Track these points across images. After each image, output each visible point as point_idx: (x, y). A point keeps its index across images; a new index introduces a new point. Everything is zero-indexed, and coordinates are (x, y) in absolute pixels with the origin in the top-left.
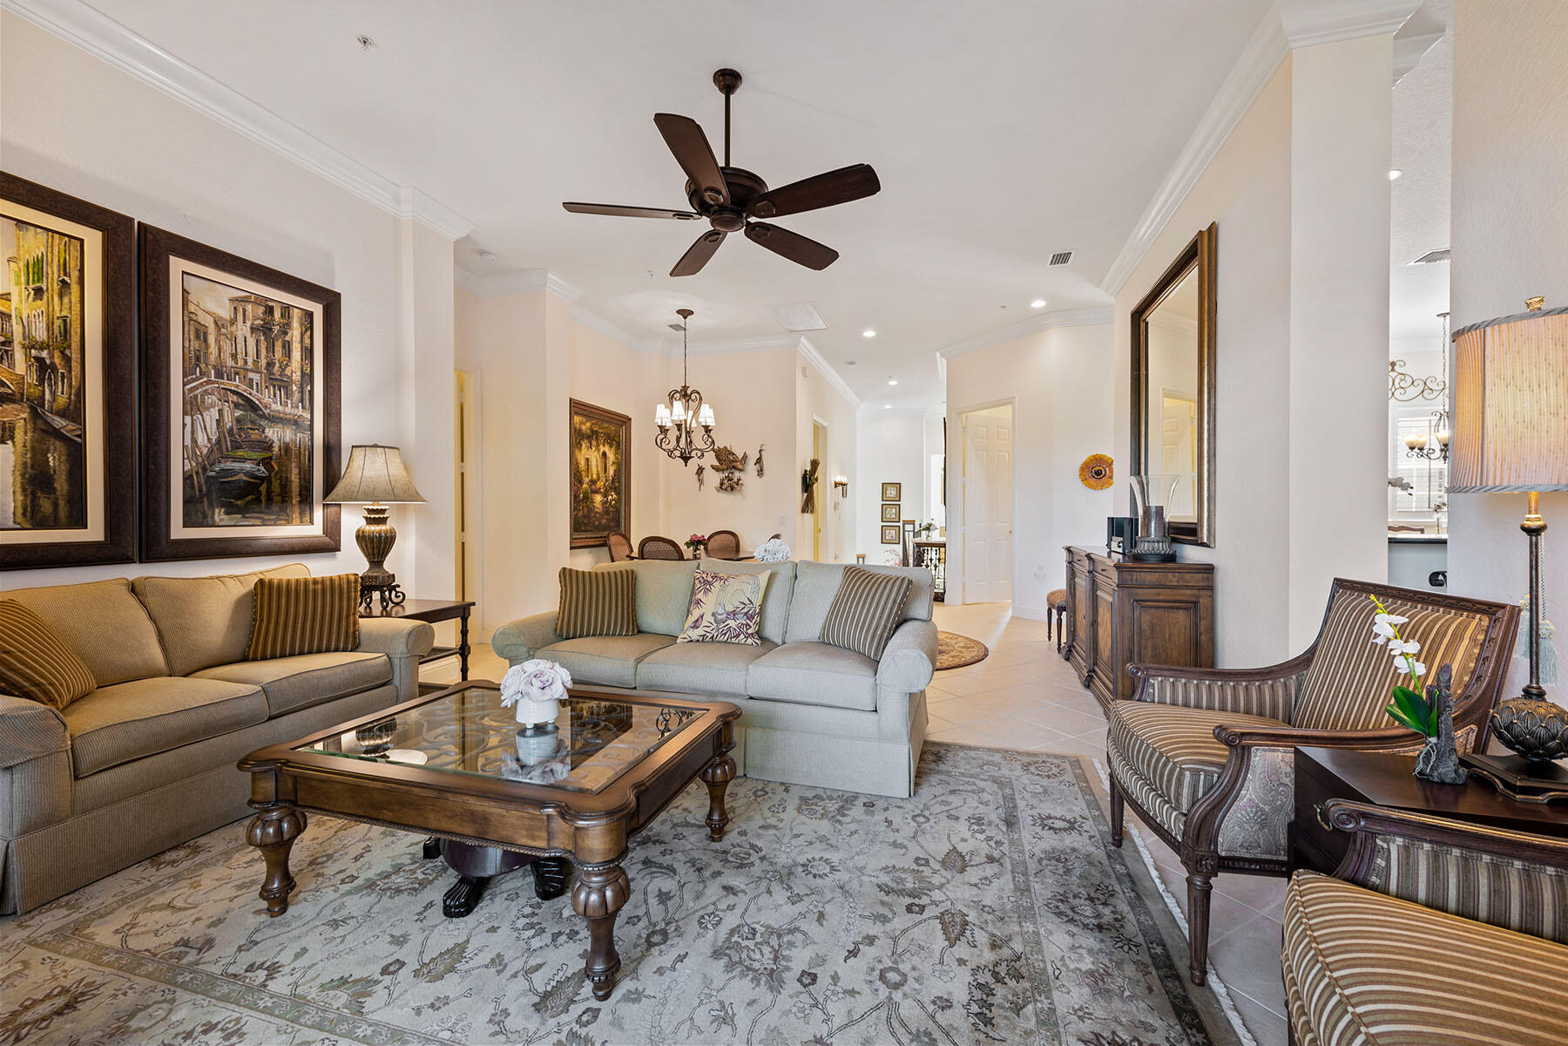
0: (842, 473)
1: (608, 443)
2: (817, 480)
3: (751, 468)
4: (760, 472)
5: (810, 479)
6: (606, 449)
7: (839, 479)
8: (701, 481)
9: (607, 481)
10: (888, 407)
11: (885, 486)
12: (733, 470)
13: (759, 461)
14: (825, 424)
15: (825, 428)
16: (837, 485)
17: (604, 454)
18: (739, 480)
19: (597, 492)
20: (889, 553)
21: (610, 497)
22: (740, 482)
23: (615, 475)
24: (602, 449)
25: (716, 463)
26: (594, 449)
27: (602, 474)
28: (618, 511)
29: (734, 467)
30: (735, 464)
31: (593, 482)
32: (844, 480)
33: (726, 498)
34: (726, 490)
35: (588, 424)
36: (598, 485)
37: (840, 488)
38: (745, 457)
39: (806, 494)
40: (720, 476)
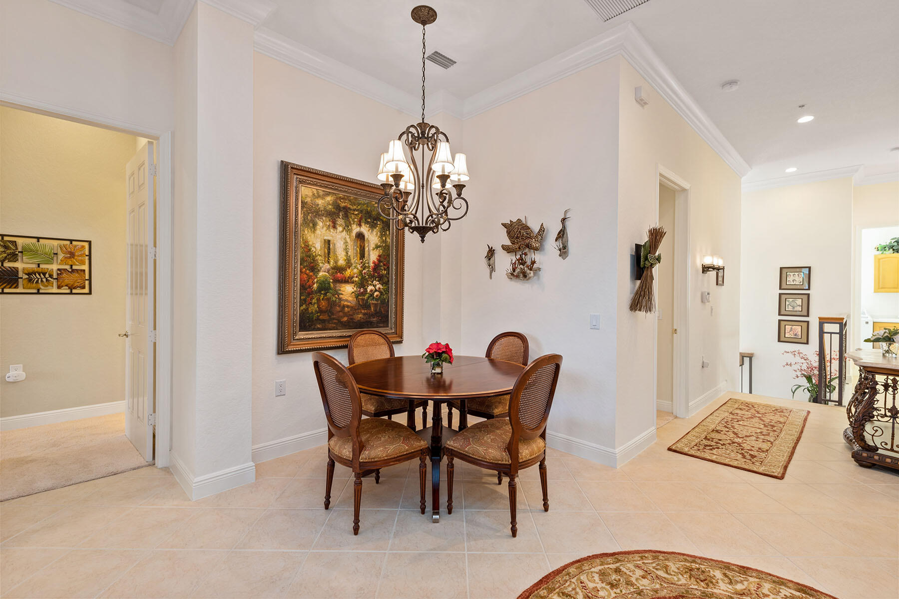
0: (713, 254)
1: (367, 223)
2: (658, 259)
3: (551, 245)
4: (564, 251)
5: (646, 259)
6: (365, 229)
7: (708, 261)
8: (492, 268)
9: (364, 267)
10: (791, 170)
11: (784, 271)
12: (527, 250)
13: (562, 234)
14: (685, 185)
15: (684, 190)
16: (706, 269)
17: (360, 236)
18: (533, 263)
19: (347, 281)
20: (790, 354)
21: (370, 288)
22: (535, 266)
23: (379, 261)
24: (356, 229)
25: (508, 242)
26: (340, 229)
27: (355, 260)
28: (385, 303)
29: (528, 246)
30: (527, 241)
31: (338, 269)
32: (718, 262)
33: (518, 286)
34: (517, 276)
35: (329, 199)
36: (348, 273)
37: (713, 274)
38: (542, 229)
39: (638, 282)
40: (513, 258)
